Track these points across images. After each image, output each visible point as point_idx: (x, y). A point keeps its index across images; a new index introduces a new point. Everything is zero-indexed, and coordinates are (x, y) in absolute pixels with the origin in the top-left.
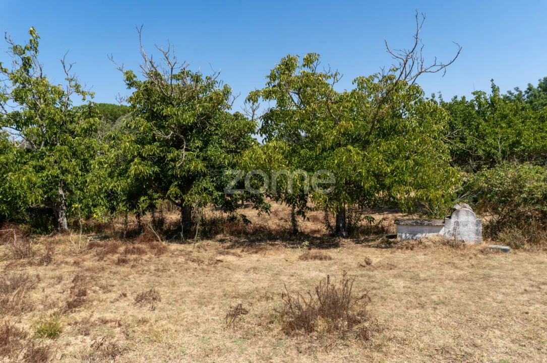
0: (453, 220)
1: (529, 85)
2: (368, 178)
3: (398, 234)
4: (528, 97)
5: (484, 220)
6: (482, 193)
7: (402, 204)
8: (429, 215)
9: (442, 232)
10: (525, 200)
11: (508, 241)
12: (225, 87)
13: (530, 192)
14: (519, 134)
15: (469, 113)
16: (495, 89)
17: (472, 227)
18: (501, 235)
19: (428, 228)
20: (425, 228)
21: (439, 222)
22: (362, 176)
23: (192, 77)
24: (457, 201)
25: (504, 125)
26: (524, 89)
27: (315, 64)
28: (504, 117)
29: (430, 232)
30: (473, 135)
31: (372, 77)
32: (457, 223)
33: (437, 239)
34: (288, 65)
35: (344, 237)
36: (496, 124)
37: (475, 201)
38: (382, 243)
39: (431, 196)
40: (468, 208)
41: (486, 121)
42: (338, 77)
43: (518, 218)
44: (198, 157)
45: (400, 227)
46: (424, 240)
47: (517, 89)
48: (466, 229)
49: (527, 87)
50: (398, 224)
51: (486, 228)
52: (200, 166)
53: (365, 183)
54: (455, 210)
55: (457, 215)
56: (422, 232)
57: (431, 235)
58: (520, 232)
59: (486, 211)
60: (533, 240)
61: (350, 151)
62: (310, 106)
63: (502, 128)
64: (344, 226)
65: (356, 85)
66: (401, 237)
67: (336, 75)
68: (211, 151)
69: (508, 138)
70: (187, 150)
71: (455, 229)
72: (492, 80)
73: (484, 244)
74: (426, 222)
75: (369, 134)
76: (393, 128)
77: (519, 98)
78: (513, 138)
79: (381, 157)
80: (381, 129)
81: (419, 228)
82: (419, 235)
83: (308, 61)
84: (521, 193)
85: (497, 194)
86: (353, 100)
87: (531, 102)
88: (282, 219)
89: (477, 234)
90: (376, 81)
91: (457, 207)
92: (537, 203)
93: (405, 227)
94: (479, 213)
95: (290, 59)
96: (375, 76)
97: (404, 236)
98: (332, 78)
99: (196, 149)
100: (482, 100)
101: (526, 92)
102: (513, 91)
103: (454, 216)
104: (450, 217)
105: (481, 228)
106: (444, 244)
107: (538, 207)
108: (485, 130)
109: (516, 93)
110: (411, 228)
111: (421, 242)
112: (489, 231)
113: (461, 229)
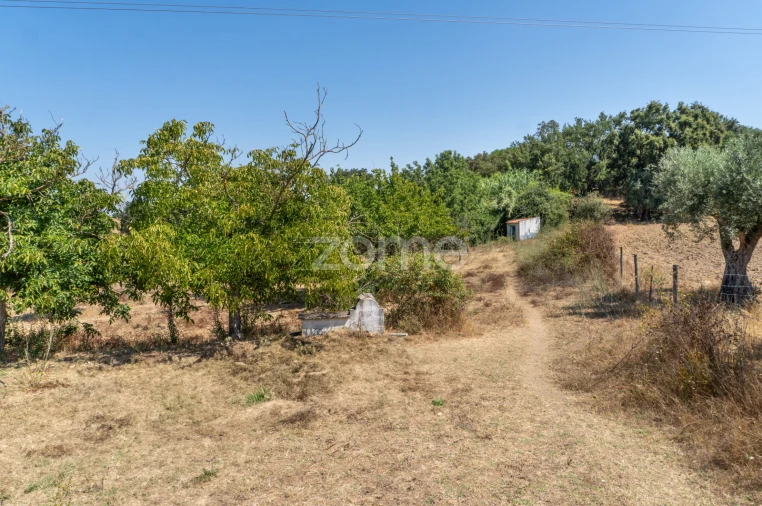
0: (357, 311)
1: (427, 159)
2: (272, 269)
3: (304, 330)
4: (426, 173)
5: (385, 310)
6: (383, 281)
7: (309, 296)
8: (332, 307)
9: (347, 325)
10: (420, 286)
11: (407, 328)
12: (68, 144)
13: (424, 279)
14: (416, 219)
15: (369, 192)
16: (394, 167)
17: (375, 317)
18: (401, 323)
19: (333, 321)
20: (331, 321)
21: (344, 314)
22: (265, 267)
23: (12, 125)
24: (360, 290)
25: (402, 209)
26: (422, 163)
27: (207, 134)
28: (403, 199)
29: (335, 325)
30: (374, 217)
31: (270, 151)
32: (362, 314)
33: (343, 332)
34: (172, 131)
35: (240, 340)
36: (396, 207)
37: (377, 290)
38: (287, 341)
39: (337, 287)
40: (372, 297)
41: (386, 202)
42: (237, 153)
43: (415, 305)
44: (32, 243)
45: (305, 322)
46: (330, 334)
47: (416, 163)
48: (369, 319)
49: (425, 162)
50: (303, 319)
51: (388, 317)
52: (39, 256)
53: (269, 275)
54: (359, 300)
55: (361, 305)
56: (327, 326)
57: (337, 329)
58: (417, 318)
59: (388, 301)
60: (428, 326)
61: (253, 239)
62: (203, 185)
63: (401, 212)
64: (239, 327)
65: (251, 159)
66: (306, 333)
67: (234, 151)
68: (51, 234)
69: (407, 223)
70: (15, 233)
71: (360, 320)
72: (392, 158)
73: (386, 333)
74: (332, 315)
75: (270, 219)
76: (296, 213)
77: (418, 173)
78: (411, 223)
79: (286, 245)
80: (284, 214)
81: (325, 322)
82: (325, 330)
83: (200, 130)
84: (417, 280)
85: (397, 282)
86: (250, 177)
87: (429, 180)
88: (138, 326)
89: (380, 324)
90: (274, 156)
91: (361, 297)
92: (430, 289)
93: (310, 322)
94: (380, 304)
95: (176, 125)
96: (273, 150)
97: (309, 331)
98: (230, 154)
99: (29, 231)
100: (382, 179)
101: (424, 167)
102: (412, 165)
103: (358, 306)
104: (354, 308)
105: (383, 318)
106: (350, 336)
107: (431, 293)
108: (385, 213)
109: (415, 168)
110: (316, 323)
111: (327, 337)
112: (390, 319)
113: (366, 320)
